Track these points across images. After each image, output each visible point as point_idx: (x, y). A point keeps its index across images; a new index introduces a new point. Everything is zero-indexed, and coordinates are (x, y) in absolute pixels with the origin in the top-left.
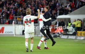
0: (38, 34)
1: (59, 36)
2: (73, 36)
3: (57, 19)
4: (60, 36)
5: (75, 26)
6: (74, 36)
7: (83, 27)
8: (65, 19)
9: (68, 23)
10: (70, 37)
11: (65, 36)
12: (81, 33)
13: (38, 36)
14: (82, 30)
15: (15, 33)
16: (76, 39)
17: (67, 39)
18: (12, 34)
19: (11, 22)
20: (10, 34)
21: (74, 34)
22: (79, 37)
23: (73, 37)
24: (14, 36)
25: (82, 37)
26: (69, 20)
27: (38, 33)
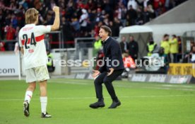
0: (76, 74)
1: (126, 77)
2: (159, 75)
3: (120, 36)
4: (130, 76)
5: (163, 52)
6: (163, 75)
7: (183, 53)
8: (140, 35)
9: (148, 44)
10: (153, 78)
11: (140, 75)
12: (180, 67)
13: (75, 79)
14: (181, 60)
15: (21, 71)
16: (166, 83)
17: (146, 82)
18: (13, 74)
19: (10, 45)
20: (10, 74)
21: (163, 71)
22: (175, 77)
23: (161, 78)
24: (20, 78)
25: (182, 77)
26: (149, 38)
27: (75, 71)
